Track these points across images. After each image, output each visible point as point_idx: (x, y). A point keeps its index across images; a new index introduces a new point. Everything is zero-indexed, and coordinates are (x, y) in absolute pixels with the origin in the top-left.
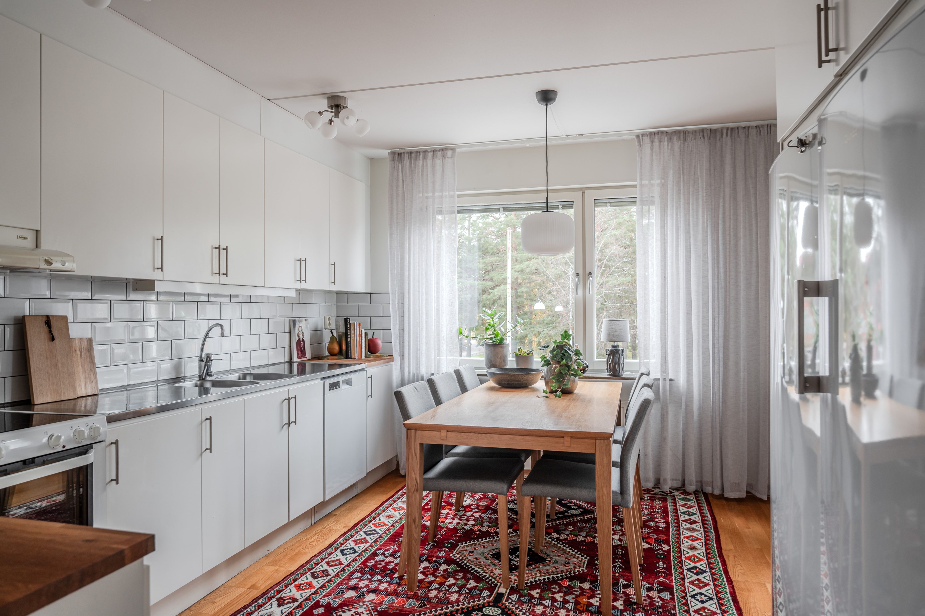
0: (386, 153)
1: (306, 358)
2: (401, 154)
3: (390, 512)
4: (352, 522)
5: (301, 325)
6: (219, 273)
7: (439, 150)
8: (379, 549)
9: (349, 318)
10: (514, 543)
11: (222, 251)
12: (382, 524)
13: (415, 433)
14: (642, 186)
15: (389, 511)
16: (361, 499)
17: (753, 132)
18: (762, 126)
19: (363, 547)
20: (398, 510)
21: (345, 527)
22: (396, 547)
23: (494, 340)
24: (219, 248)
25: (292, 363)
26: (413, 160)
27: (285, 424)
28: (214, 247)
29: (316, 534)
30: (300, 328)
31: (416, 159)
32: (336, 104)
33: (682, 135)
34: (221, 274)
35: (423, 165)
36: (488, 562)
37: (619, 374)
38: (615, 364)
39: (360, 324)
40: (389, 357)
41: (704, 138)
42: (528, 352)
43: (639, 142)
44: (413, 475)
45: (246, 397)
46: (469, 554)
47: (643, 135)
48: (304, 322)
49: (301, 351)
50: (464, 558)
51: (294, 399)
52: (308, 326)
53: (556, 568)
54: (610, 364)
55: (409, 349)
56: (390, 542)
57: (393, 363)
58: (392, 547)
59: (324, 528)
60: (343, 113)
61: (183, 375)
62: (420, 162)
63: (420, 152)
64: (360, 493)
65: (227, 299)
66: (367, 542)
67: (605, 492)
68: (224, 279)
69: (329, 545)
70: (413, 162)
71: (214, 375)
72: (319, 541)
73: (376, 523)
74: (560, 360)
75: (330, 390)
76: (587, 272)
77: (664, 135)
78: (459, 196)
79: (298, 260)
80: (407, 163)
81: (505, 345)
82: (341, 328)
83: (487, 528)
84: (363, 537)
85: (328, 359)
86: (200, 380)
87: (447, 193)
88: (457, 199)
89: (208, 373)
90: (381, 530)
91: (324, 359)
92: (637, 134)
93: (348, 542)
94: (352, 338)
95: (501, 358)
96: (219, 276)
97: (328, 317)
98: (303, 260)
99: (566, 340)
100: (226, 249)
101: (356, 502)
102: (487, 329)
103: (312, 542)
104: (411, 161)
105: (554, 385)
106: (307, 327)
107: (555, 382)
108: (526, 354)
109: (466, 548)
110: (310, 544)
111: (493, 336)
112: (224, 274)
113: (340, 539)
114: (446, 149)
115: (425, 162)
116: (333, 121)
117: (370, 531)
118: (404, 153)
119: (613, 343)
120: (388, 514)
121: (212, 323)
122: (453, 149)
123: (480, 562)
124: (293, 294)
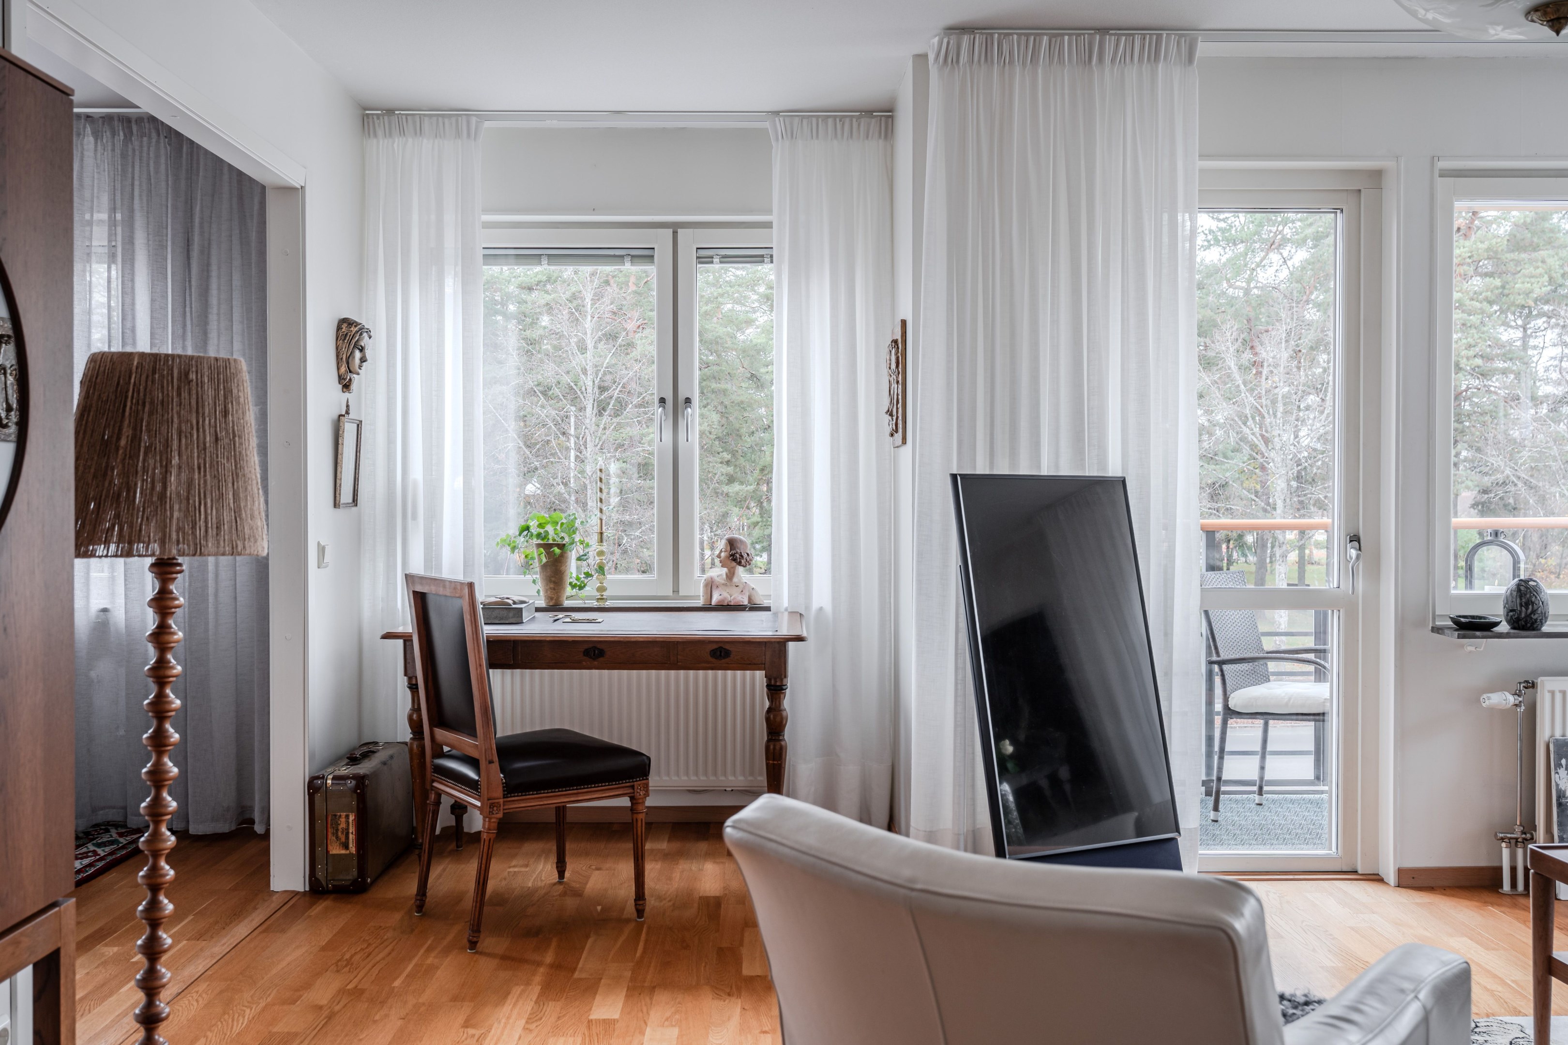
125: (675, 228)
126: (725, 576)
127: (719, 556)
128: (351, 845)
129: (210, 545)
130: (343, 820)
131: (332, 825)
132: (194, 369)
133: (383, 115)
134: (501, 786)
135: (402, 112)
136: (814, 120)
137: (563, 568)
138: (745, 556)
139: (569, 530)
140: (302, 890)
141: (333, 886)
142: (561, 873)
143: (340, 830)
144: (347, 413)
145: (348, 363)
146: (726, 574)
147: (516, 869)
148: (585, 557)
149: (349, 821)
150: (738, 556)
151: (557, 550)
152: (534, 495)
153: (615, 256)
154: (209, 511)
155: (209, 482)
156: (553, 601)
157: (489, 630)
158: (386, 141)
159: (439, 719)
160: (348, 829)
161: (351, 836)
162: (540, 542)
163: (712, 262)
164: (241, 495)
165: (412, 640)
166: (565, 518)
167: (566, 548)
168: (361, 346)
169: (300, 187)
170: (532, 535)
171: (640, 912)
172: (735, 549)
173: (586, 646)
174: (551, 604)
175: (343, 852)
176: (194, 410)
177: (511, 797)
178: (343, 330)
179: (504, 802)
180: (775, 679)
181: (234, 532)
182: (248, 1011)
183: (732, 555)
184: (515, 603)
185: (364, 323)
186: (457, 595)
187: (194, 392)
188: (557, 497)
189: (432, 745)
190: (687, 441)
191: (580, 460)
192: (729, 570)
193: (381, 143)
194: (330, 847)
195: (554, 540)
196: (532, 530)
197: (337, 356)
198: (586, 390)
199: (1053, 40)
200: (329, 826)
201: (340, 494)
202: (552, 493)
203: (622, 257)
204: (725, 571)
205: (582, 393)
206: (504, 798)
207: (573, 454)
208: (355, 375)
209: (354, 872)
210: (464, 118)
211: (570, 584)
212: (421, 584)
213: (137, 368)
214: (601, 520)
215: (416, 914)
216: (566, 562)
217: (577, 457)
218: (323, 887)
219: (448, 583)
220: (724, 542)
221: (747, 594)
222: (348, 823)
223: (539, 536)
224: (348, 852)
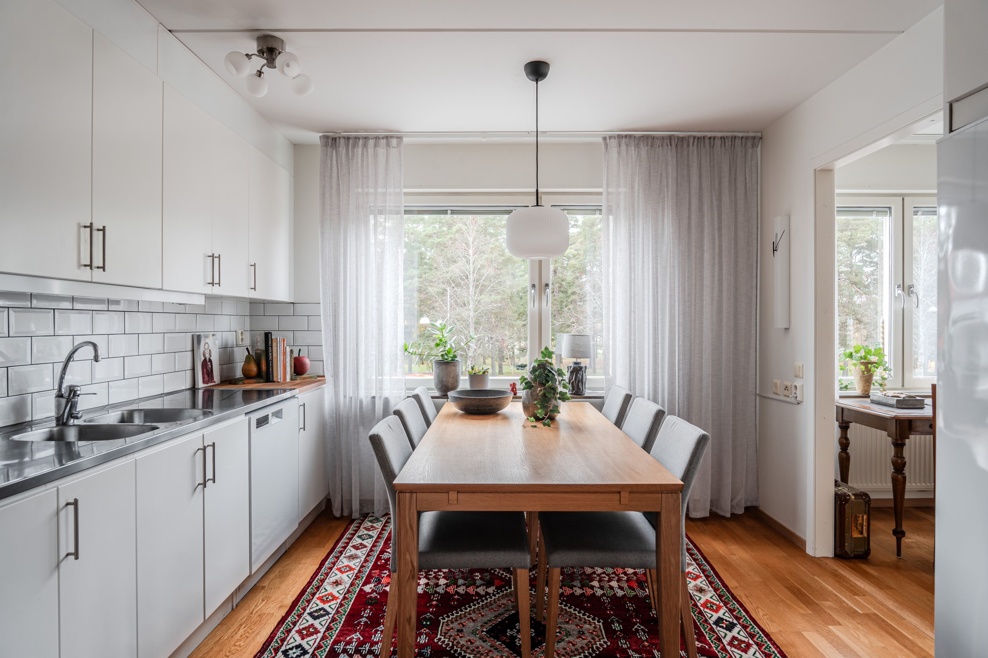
0: (315, 137)
1: (214, 382)
2: (335, 139)
3: (335, 576)
4: (289, 597)
5: (207, 341)
6: (91, 266)
7: (383, 138)
8: (336, 642)
9: (271, 333)
10: (506, 608)
11: (95, 233)
12: (330, 598)
13: (411, 497)
14: (608, 194)
15: (334, 574)
16: (293, 557)
17: (718, 142)
18: (727, 137)
19: (313, 641)
20: (345, 572)
21: (280, 607)
22: (359, 636)
23: (446, 357)
24: (91, 226)
25: (196, 391)
26: (350, 147)
27: (199, 485)
28: (83, 224)
29: (241, 625)
30: (207, 345)
31: (355, 145)
32: (270, 46)
33: (650, 140)
34: (95, 267)
35: (363, 154)
36: (487, 645)
37: (582, 392)
38: (579, 382)
39: (284, 339)
40: (319, 378)
41: (671, 145)
42: (482, 371)
43: (606, 145)
44: (408, 557)
45: (139, 456)
46: (458, 635)
47: (610, 137)
48: (211, 337)
49: (208, 375)
50: (455, 643)
51: (212, 448)
52: (217, 342)
53: (574, 645)
54: (573, 382)
55: (345, 369)
56: (350, 628)
57: (325, 385)
58: (353, 636)
59: (252, 613)
60: (279, 60)
61: (28, 419)
62: (359, 150)
63: (359, 138)
64: (289, 548)
65: (104, 307)
66: (317, 632)
67: (673, 561)
68: (98, 275)
69: (264, 644)
70: (350, 149)
71: (81, 417)
72: (247, 637)
73: (323, 597)
74: (544, 382)
75: (257, 427)
76: (544, 283)
77: (632, 139)
78: (406, 194)
79: (209, 256)
80: (342, 150)
81: (457, 363)
82: (259, 344)
83: (464, 587)
84: (310, 623)
85: (244, 384)
86: (58, 425)
87: (392, 190)
88: (403, 197)
89: (73, 414)
90: (331, 607)
91: (238, 384)
92: (604, 136)
93: (291, 635)
94: (274, 357)
95: (453, 378)
96: (91, 269)
97: (240, 332)
98: (215, 257)
99: (547, 359)
100: (103, 230)
101: (287, 563)
102: (437, 345)
103: (238, 640)
104: (347, 148)
105: (540, 411)
106: (215, 343)
107: (541, 408)
108: (481, 373)
109: (451, 626)
110: (235, 645)
111: (444, 353)
112: (98, 267)
113: (278, 631)
114: (392, 137)
115: (365, 150)
116: (263, 73)
117: (316, 611)
118: (339, 138)
119: (574, 360)
120: (333, 579)
121: (78, 340)
122: (400, 138)
123: (478, 648)
124: (201, 301)
125: (903, 197)
140: (830, 557)
141: (854, 554)
151: (870, 366)
209: (866, 547)
218: (849, 555)
224: (862, 536)
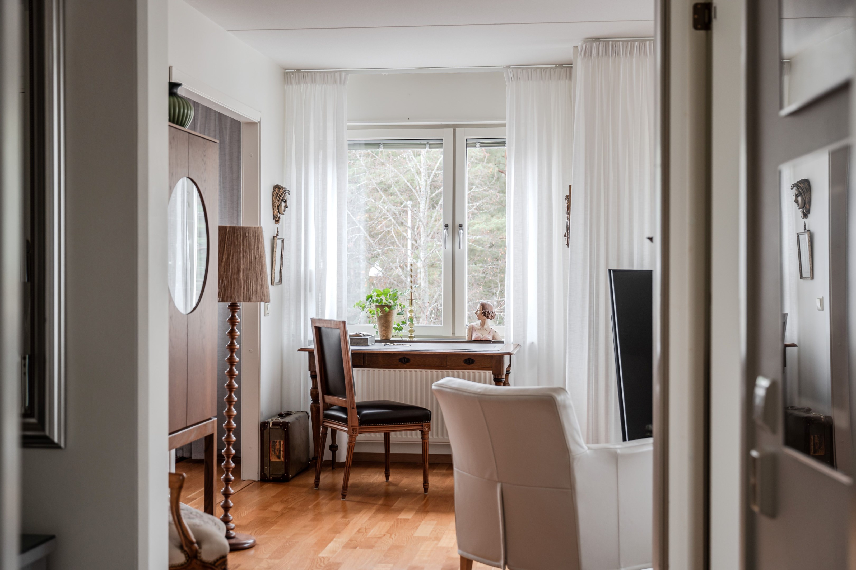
125: (454, 128)
126: (480, 325)
127: (476, 313)
128: (281, 457)
129: (254, 298)
130: (278, 444)
131: (272, 446)
132: (248, 232)
133: (295, 72)
134: (357, 421)
135: (305, 70)
136: (529, 70)
137: (390, 319)
138: (491, 313)
139: (394, 298)
140: (257, 480)
141: (273, 477)
142: (387, 478)
143: (276, 449)
144: (277, 235)
145: (278, 209)
146: (481, 324)
147: (364, 477)
148: (402, 313)
149: (280, 444)
150: (486, 313)
151: (387, 309)
152: (376, 277)
153: (420, 144)
154: (253, 285)
155: (253, 275)
156: (385, 337)
157: (352, 348)
158: (297, 86)
159: (327, 391)
160: (280, 449)
161: (281, 452)
162: (378, 304)
163: (475, 146)
164: (263, 279)
165: (314, 353)
166: (392, 292)
167: (392, 308)
168: (285, 200)
169: (258, 122)
170: (373, 301)
171: (426, 489)
172: (485, 309)
173: (400, 357)
174: (384, 339)
175: (278, 460)
176: (248, 247)
177: (362, 426)
178: (276, 192)
179: (359, 428)
180: (498, 375)
181: (261, 293)
182: (246, 512)
183: (484, 313)
184: (364, 336)
185: (286, 188)
186: (337, 327)
187: (248, 240)
188: (396, 279)
189: (323, 404)
190: (460, 248)
191: (415, 248)
192: (482, 321)
193: (294, 87)
194: (271, 458)
195: (385, 304)
196: (374, 298)
197: (273, 205)
198: (420, 188)
199: (641, 44)
200: (271, 447)
201: (274, 278)
202: (391, 275)
203: (425, 144)
204: (479, 322)
205: (417, 192)
206: (359, 426)
207: (409, 243)
208: (281, 215)
209: (283, 471)
210: (338, 73)
211: (394, 328)
212: (319, 323)
213: (228, 232)
214: (411, 293)
215: (315, 489)
216: (392, 316)
217: (413, 245)
218: (267, 478)
219: (332, 322)
220: (479, 305)
221: (492, 335)
222: (280, 445)
223: (377, 301)
224: (280, 460)
